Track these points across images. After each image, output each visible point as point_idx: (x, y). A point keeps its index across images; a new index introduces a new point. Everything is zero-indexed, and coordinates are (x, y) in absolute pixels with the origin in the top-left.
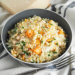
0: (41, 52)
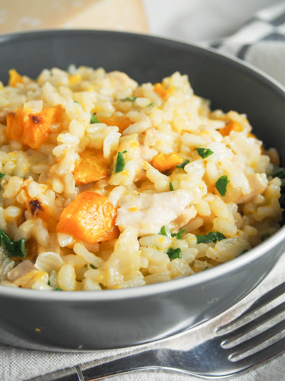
0: (117, 232)
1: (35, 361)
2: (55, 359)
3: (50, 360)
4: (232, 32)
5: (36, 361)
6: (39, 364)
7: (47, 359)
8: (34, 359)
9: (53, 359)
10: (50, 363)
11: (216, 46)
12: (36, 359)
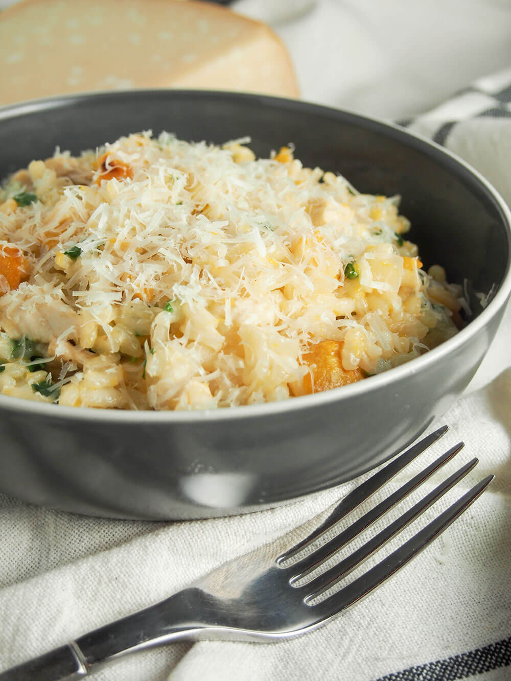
1: (80, 538)
2: (107, 533)
3: (101, 534)
4: (429, 108)
5: (82, 537)
6: (85, 541)
7: (97, 534)
8: (79, 536)
9: (105, 534)
10: (100, 539)
11: (405, 124)
12: (81, 535)
